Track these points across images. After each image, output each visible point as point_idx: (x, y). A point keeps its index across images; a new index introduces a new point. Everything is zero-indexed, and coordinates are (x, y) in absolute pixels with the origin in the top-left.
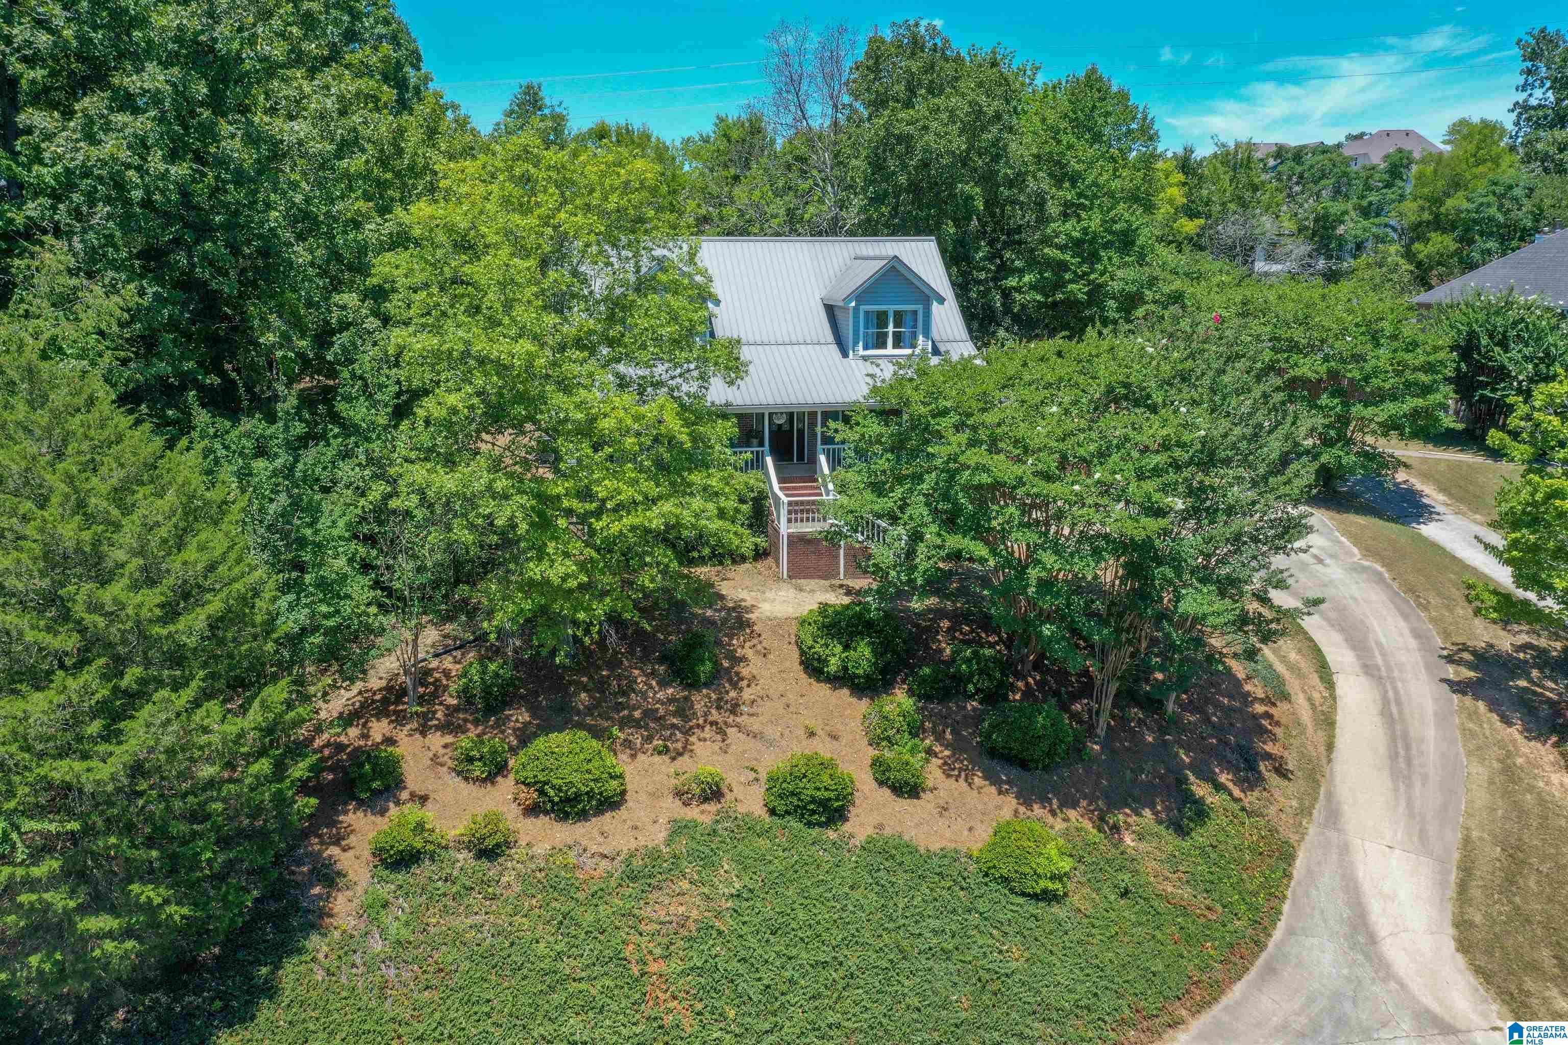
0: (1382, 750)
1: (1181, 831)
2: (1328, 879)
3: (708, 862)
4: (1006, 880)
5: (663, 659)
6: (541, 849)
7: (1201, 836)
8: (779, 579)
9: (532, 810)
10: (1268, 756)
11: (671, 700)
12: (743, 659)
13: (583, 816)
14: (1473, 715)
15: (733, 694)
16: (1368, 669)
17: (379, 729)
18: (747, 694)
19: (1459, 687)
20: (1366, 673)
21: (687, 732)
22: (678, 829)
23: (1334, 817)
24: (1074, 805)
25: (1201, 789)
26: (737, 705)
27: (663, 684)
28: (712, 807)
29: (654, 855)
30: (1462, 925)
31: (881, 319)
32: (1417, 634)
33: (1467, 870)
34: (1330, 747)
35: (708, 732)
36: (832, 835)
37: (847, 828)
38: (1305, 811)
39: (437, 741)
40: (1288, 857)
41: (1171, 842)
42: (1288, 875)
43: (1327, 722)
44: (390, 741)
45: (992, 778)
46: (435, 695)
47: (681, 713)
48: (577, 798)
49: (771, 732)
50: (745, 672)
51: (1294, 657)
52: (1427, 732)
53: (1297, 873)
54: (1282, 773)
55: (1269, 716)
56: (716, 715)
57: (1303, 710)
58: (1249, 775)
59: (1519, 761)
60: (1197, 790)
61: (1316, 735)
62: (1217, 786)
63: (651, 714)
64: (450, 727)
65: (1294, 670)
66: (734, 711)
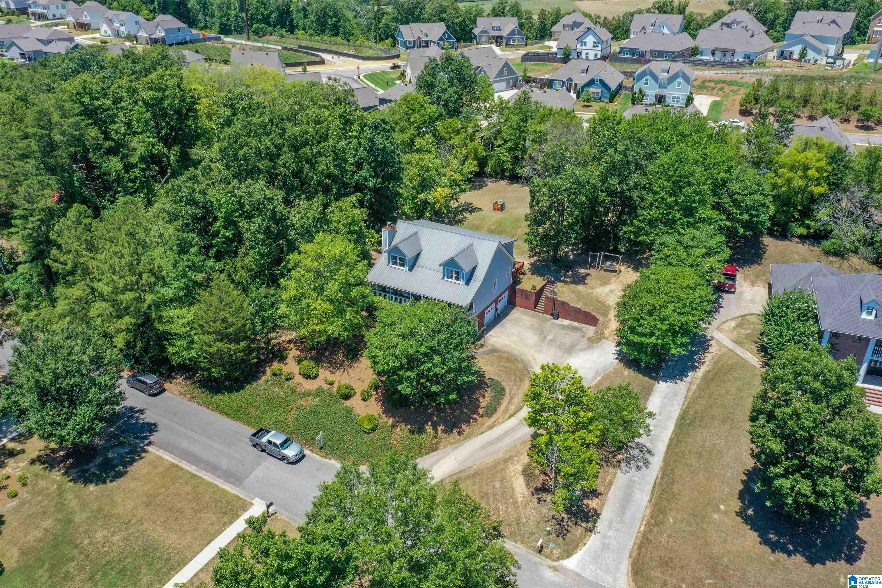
0: (490, 440)
1: (413, 433)
2: (434, 459)
3: (318, 397)
4: (359, 425)
5: (349, 350)
6: (296, 382)
7: (415, 436)
10: (461, 428)
11: (342, 360)
12: (363, 356)
13: (307, 378)
14: (524, 443)
15: (354, 364)
17: (292, 346)
18: (356, 365)
19: (535, 435)
20: (521, 421)
21: (338, 369)
22: (319, 388)
23: (456, 448)
24: (394, 417)
25: (429, 428)
26: (352, 366)
27: (344, 356)
28: (329, 386)
29: (311, 391)
30: (443, 480)
33: (461, 472)
34: (482, 433)
35: (342, 371)
36: (343, 401)
37: (347, 401)
38: (452, 444)
39: (298, 352)
40: (434, 450)
41: (407, 434)
42: (427, 453)
43: (491, 427)
44: (291, 350)
45: (383, 405)
47: (341, 364)
48: (308, 375)
49: (352, 375)
50: (360, 359)
51: (513, 408)
52: (507, 441)
53: (432, 454)
54: (459, 434)
55: (476, 419)
56: (346, 368)
57: (489, 422)
58: (448, 430)
59: (516, 458)
60: (427, 427)
61: (482, 430)
62: (435, 429)
63: (335, 362)
64: (302, 351)
65: (506, 410)
66: (350, 368)
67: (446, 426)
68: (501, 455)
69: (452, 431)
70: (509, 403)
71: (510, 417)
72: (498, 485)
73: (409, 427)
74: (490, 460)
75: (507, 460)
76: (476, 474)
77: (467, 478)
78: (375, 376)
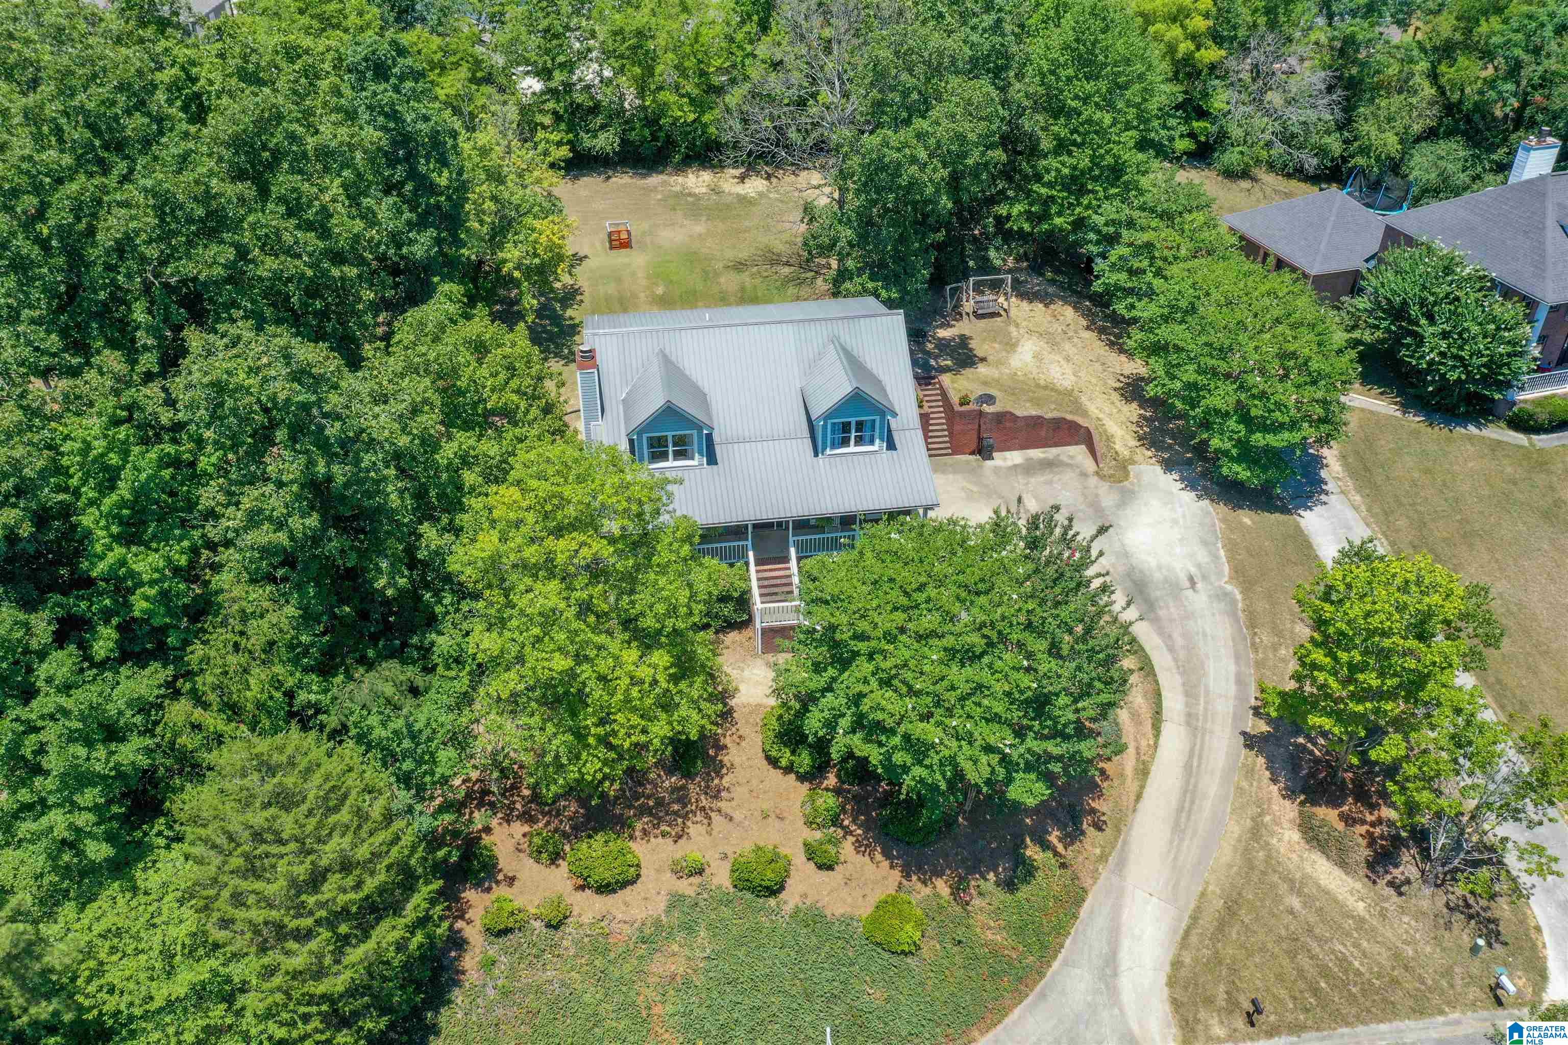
0: (1174, 804)
1: (1010, 885)
3: (689, 930)
4: (878, 944)
6: (587, 919)
7: (1022, 892)
8: (755, 656)
9: (581, 888)
10: (1092, 811)
11: (674, 789)
12: (725, 747)
13: (614, 891)
14: (1250, 772)
15: (716, 781)
16: (1190, 719)
17: (480, 818)
18: (726, 782)
19: (1251, 741)
20: (1188, 724)
21: (685, 817)
22: (676, 901)
23: (1122, 864)
24: (941, 873)
25: (1032, 851)
26: (719, 791)
28: (696, 880)
29: (657, 924)
30: (1177, 963)
31: (846, 427)
32: (1240, 681)
33: (1194, 918)
34: (1139, 797)
35: (699, 818)
36: (772, 902)
37: (783, 896)
38: (1103, 858)
39: (519, 829)
40: (1079, 901)
41: (1001, 896)
42: (1075, 917)
43: (1143, 772)
44: (487, 830)
45: (887, 854)
46: (514, 786)
47: (679, 800)
48: (608, 885)
49: (738, 816)
50: (726, 759)
52: (1211, 786)
53: (1084, 911)
54: (1099, 827)
55: (1103, 772)
56: (704, 801)
57: (1128, 760)
58: (1073, 832)
59: (1267, 819)
60: (1028, 853)
61: (1132, 786)
62: (1046, 846)
63: (660, 803)
64: (527, 817)
66: (716, 797)
67: (1062, 827)
68: (1234, 828)
69: (1083, 833)
71: (1157, 728)
72: (1295, 902)
73: (991, 876)
74: (1225, 851)
75: (1256, 831)
76: (1231, 908)
77: (1222, 926)
78: (807, 785)
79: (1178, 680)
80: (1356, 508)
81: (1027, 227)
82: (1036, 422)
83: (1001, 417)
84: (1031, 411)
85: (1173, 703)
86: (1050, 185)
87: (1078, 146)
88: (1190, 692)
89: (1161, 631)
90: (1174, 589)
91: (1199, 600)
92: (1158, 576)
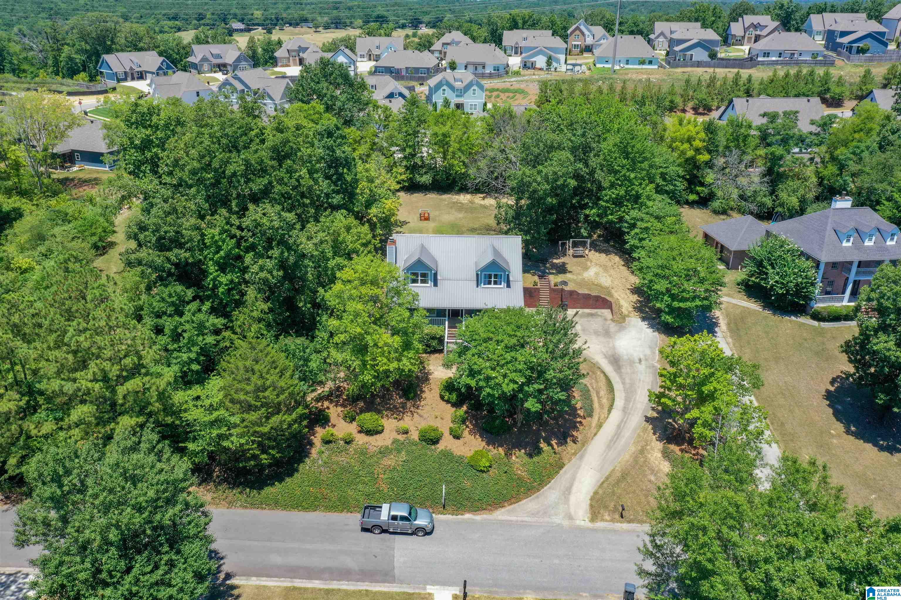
0: (610, 438)
1: (531, 456)
2: (568, 476)
3: (399, 451)
4: (472, 466)
5: (402, 390)
6: (360, 443)
7: (536, 459)
8: (441, 363)
9: (360, 432)
10: (573, 436)
11: (401, 403)
12: (424, 392)
13: (372, 435)
14: (645, 430)
15: (418, 403)
16: (625, 410)
17: (326, 404)
18: (422, 403)
19: (648, 419)
20: (623, 411)
21: (404, 413)
22: (395, 441)
23: (581, 458)
24: (502, 446)
25: (543, 445)
26: (419, 406)
27: (400, 398)
28: (405, 436)
29: (387, 447)
30: (596, 493)
31: (490, 276)
33: (607, 478)
34: (595, 434)
35: (409, 414)
36: (433, 447)
37: (438, 446)
38: (575, 454)
39: (340, 409)
40: (561, 467)
41: (526, 459)
42: (557, 472)
43: (600, 426)
44: (328, 408)
45: (481, 436)
46: (341, 395)
47: (403, 407)
48: (370, 431)
49: (425, 416)
50: (423, 396)
51: (605, 401)
52: (627, 434)
53: (561, 472)
54: (574, 441)
55: (581, 422)
56: (412, 409)
57: (594, 421)
58: (563, 441)
59: (648, 447)
60: (542, 445)
61: (594, 431)
62: (550, 444)
63: (395, 407)
64: (343, 406)
65: (601, 406)
66: (417, 408)
67: (558, 438)
68: (633, 449)
69: (566, 442)
70: (599, 397)
71: (609, 411)
72: (653, 478)
73: (523, 451)
74: (627, 456)
75: (642, 451)
76: (624, 476)
77: (618, 482)
78: (454, 409)
79: (623, 395)
80: (728, 343)
81: (597, 219)
82: (587, 297)
83: (572, 293)
84: (586, 292)
85: (619, 403)
86: (607, 201)
87: (620, 186)
88: (628, 400)
89: (621, 377)
90: (631, 362)
91: (641, 368)
92: (625, 357)
